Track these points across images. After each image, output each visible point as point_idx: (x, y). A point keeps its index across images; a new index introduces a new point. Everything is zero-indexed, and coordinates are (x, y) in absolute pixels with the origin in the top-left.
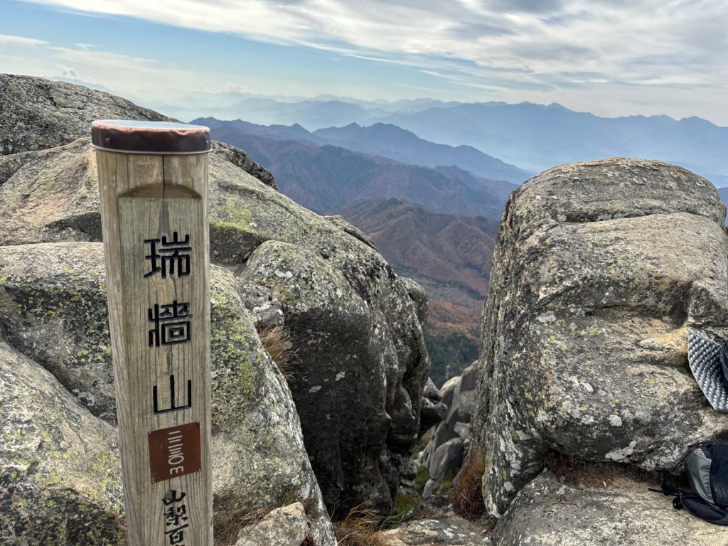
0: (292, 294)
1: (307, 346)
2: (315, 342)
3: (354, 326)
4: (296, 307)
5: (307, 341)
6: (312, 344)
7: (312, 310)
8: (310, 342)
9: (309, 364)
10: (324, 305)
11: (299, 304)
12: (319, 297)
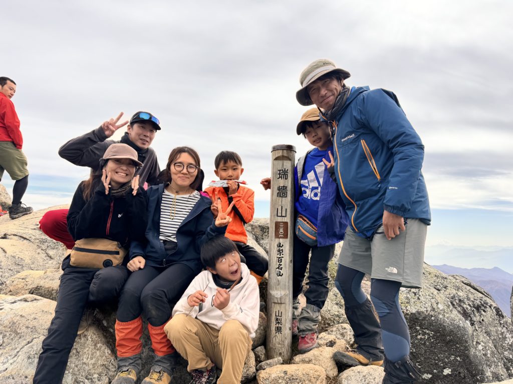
0: (404, 300)
1: (417, 339)
2: (423, 337)
3: (453, 331)
4: (407, 308)
5: (417, 336)
6: (421, 339)
7: (419, 313)
8: (419, 337)
9: (420, 354)
10: (427, 311)
11: (409, 307)
12: (424, 305)
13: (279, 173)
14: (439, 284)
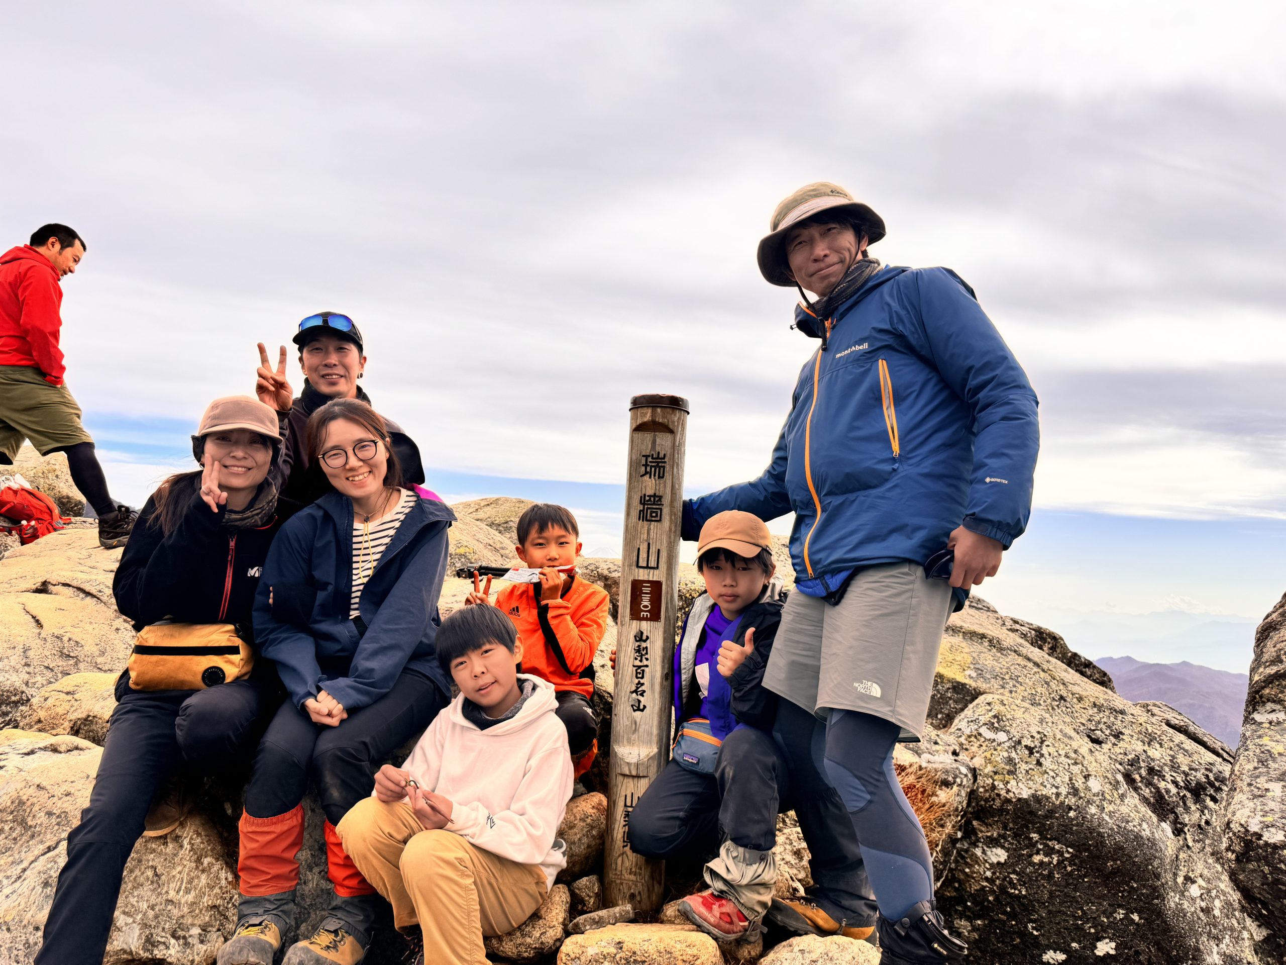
0: (1003, 765)
1: (1033, 864)
2: (1046, 860)
3: (1122, 848)
4: (1009, 786)
5: (1031, 856)
6: (1041, 863)
7: (1037, 799)
8: (1036, 859)
9: (1038, 901)
10: (1058, 795)
11: (1013, 783)
12: (1051, 780)
13: (643, 462)
14: (1101, 726)
